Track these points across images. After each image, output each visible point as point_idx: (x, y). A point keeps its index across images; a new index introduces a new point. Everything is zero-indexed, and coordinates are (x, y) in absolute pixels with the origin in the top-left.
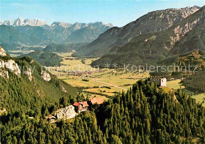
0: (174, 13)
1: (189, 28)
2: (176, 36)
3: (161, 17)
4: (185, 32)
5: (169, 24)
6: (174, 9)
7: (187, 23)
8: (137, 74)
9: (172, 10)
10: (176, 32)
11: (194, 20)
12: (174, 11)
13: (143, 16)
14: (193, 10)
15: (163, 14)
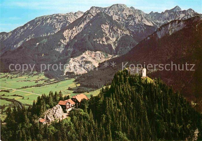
0: (60, 18)
1: (77, 32)
2: (65, 39)
3: (48, 22)
4: (73, 35)
5: (56, 28)
6: (60, 14)
7: (75, 27)
8: (32, 77)
9: (58, 16)
10: (65, 35)
11: (81, 24)
12: (60, 16)
13: (31, 21)
14: (77, 15)
15: (50, 19)
